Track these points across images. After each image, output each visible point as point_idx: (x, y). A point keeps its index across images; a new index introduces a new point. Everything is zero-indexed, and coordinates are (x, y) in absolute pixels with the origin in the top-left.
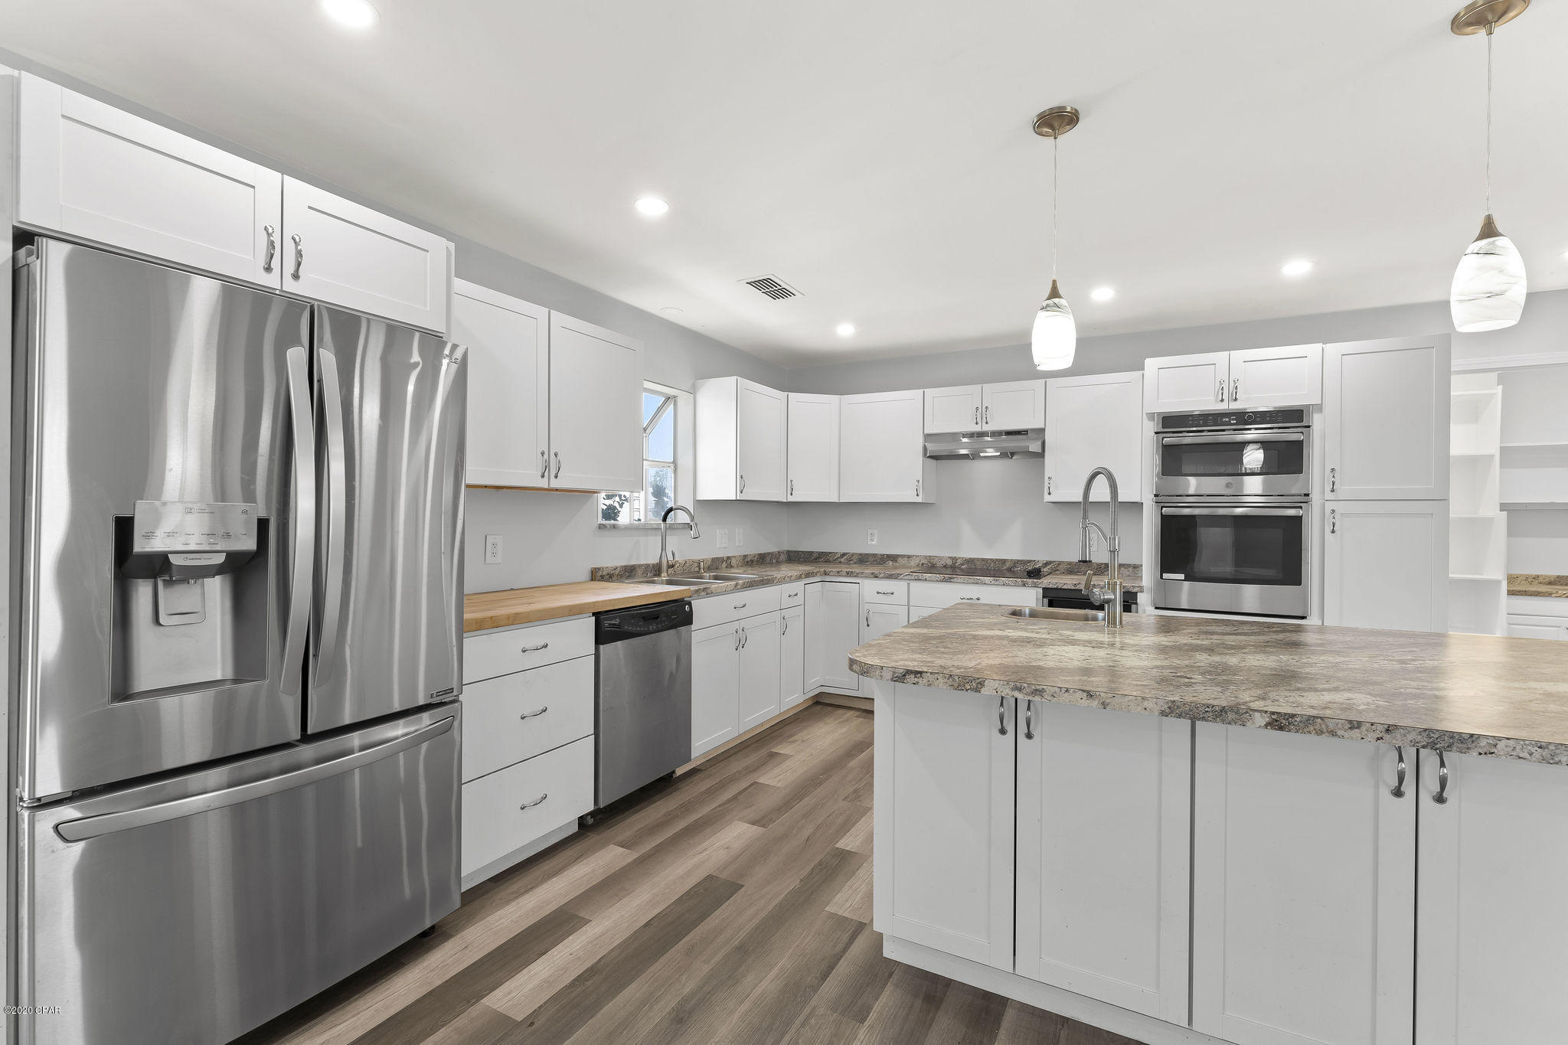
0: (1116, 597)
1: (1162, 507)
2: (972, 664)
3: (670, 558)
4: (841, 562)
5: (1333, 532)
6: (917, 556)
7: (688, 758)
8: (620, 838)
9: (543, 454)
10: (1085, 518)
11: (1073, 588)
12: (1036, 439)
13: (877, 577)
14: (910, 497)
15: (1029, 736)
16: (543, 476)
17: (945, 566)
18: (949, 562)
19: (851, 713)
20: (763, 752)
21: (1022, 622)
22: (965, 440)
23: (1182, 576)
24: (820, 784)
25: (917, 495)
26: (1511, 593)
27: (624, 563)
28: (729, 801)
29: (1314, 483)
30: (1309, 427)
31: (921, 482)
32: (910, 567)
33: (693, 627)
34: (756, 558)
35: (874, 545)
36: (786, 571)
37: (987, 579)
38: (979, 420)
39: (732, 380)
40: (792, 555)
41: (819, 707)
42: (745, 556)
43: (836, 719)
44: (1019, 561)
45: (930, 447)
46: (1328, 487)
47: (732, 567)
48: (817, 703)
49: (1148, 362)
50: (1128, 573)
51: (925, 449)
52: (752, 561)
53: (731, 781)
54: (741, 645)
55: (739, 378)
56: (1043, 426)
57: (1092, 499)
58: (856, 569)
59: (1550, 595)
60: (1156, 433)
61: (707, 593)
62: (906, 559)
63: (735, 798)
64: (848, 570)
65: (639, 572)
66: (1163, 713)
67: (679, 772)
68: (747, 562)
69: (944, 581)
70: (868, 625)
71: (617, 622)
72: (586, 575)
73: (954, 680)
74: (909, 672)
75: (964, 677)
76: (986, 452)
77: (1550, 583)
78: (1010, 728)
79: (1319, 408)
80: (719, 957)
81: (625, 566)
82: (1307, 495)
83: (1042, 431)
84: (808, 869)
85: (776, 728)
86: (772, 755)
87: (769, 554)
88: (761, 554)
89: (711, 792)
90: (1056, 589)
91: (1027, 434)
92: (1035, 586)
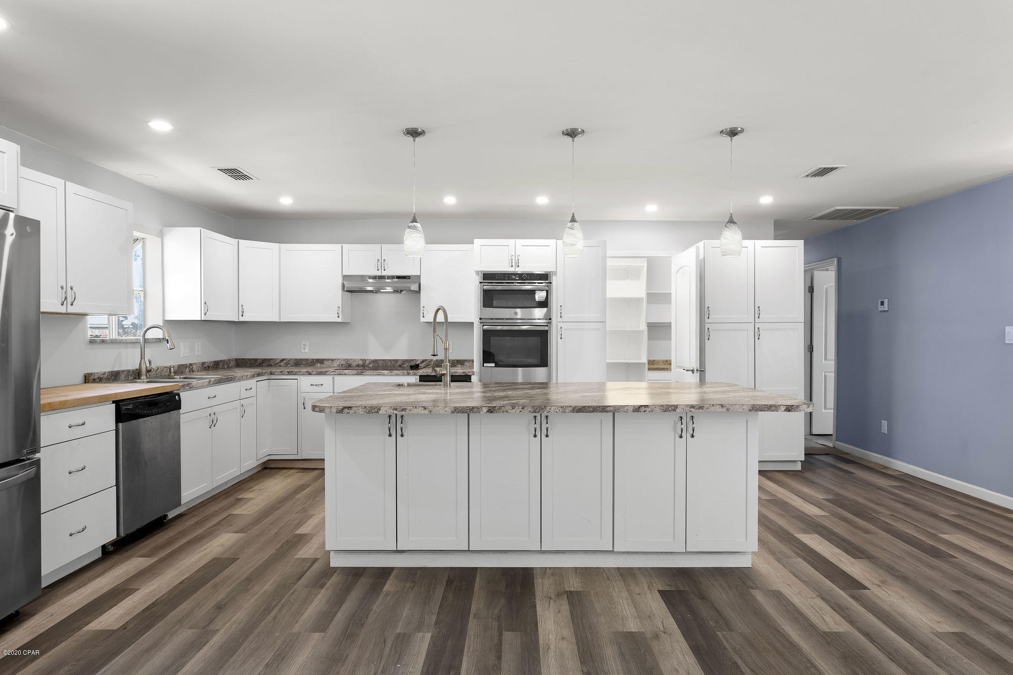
0: (447, 372)
1: (483, 325)
2: (376, 403)
3: (148, 365)
4: (280, 366)
5: (561, 338)
6: (338, 359)
7: (178, 503)
8: (139, 554)
9: (62, 288)
10: (434, 332)
12: (415, 282)
13: (310, 374)
14: (333, 318)
15: (402, 436)
16: (62, 305)
17: (358, 366)
18: (361, 363)
19: (292, 471)
20: (232, 499)
21: (402, 388)
22: (370, 280)
23: (493, 365)
24: (278, 508)
25: (338, 317)
26: (649, 369)
27: (110, 370)
28: (214, 526)
29: (553, 313)
30: (551, 283)
31: (341, 308)
32: (334, 367)
33: (181, 411)
34: (211, 364)
35: (307, 352)
36: (239, 372)
37: (386, 372)
38: (379, 268)
39: (197, 230)
40: (239, 361)
41: (267, 471)
42: (203, 363)
43: (281, 476)
44: (406, 360)
45: (347, 284)
46: (559, 316)
47: (193, 371)
48: (265, 468)
49: (476, 241)
51: (343, 286)
52: (209, 367)
53: (212, 516)
54: (213, 425)
55: (202, 229)
56: (419, 274)
57: (438, 320)
58: (296, 370)
60: (480, 283)
61: (190, 387)
62: (330, 361)
63: (218, 523)
64: (288, 370)
65: (123, 376)
66: (452, 412)
67: (171, 515)
68: (205, 367)
69: (357, 374)
70: (304, 408)
71: (131, 407)
72: (80, 379)
73: (367, 409)
74: (345, 408)
75: (371, 407)
76: (386, 289)
78: (394, 434)
79: (555, 273)
80: (234, 585)
81: (112, 372)
82: (550, 319)
83: (419, 277)
84: (279, 545)
85: (238, 485)
86: (239, 500)
87: (221, 361)
88: (215, 362)
89: (199, 524)
90: (427, 376)
91: (410, 279)
92: (415, 375)
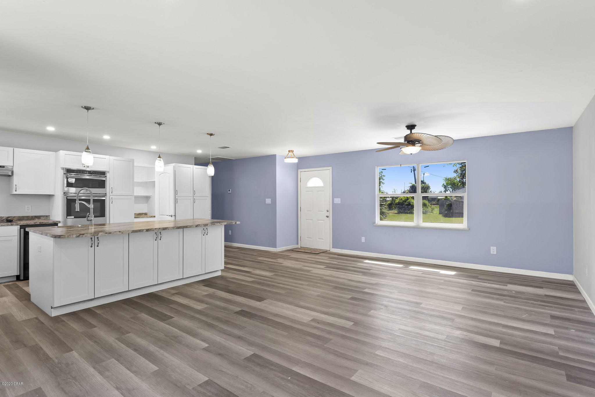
1: (67, 197)
5: (112, 203)
11: (34, 224)
12: (9, 170)
15: (98, 246)
23: (73, 217)
29: (108, 191)
30: (106, 176)
46: (111, 192)
49: (60, 151)
50: (44, 219)
56: (12, 165)
59: (139, 217)
60: (64, 174)
77: (138, 215)
78: (93, 246)
79: (108, 172)
82: (106, 194)
91: (4, 167)
92: (17, 225)
